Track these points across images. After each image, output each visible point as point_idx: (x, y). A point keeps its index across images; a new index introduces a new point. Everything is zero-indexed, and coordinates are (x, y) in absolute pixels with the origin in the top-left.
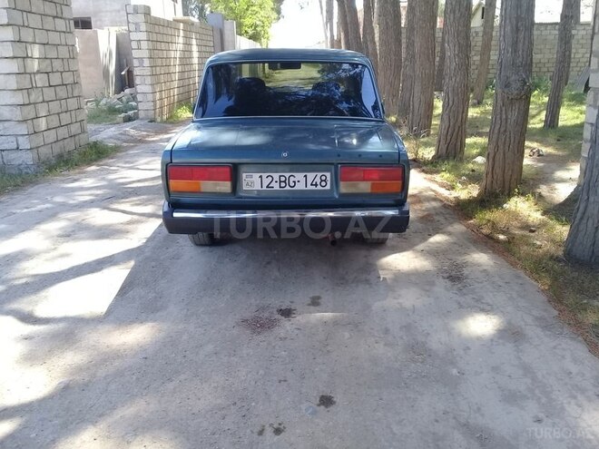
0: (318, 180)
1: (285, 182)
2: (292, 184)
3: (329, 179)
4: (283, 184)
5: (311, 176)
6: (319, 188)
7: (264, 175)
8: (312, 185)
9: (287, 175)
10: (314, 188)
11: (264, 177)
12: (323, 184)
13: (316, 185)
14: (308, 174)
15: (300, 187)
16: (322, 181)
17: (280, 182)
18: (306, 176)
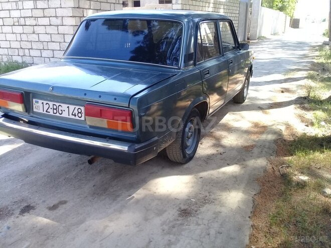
0: (76, 112)
1: (56, 109)
2: (61, 112)
3: (83, 111)
4: (55, 111)
5: (72, 107)
6: (77, 118)
7: (45, 102)
8: (72, 115)
9: (58, 104)
10: (73, 117)
11: (44, 104)
12: (80, 115)
13: (75, 115)
14: (70, 106)
15: (65, 115)
16: (79, 113)
17: (54, 109)
18: (68, 107)
